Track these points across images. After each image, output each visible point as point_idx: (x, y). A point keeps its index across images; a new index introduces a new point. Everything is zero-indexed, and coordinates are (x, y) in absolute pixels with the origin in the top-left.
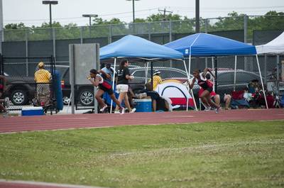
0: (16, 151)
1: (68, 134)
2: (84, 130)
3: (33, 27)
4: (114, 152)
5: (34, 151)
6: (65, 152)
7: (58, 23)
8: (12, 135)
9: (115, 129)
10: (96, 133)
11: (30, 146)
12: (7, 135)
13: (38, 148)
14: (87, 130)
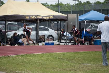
0: (41, 62)
1: (64, 55)
2: (71, 53)
3: (51, 4)
4: (83, 63)
5: (49, 62)
6: (62, 63)
7: (62, 3)
8: (40, 55)
9: (84, 53)
10: (76, 54)
11: (47, 60)
12: (38, 54)
13: (51, 61)
14: (72, 53)
